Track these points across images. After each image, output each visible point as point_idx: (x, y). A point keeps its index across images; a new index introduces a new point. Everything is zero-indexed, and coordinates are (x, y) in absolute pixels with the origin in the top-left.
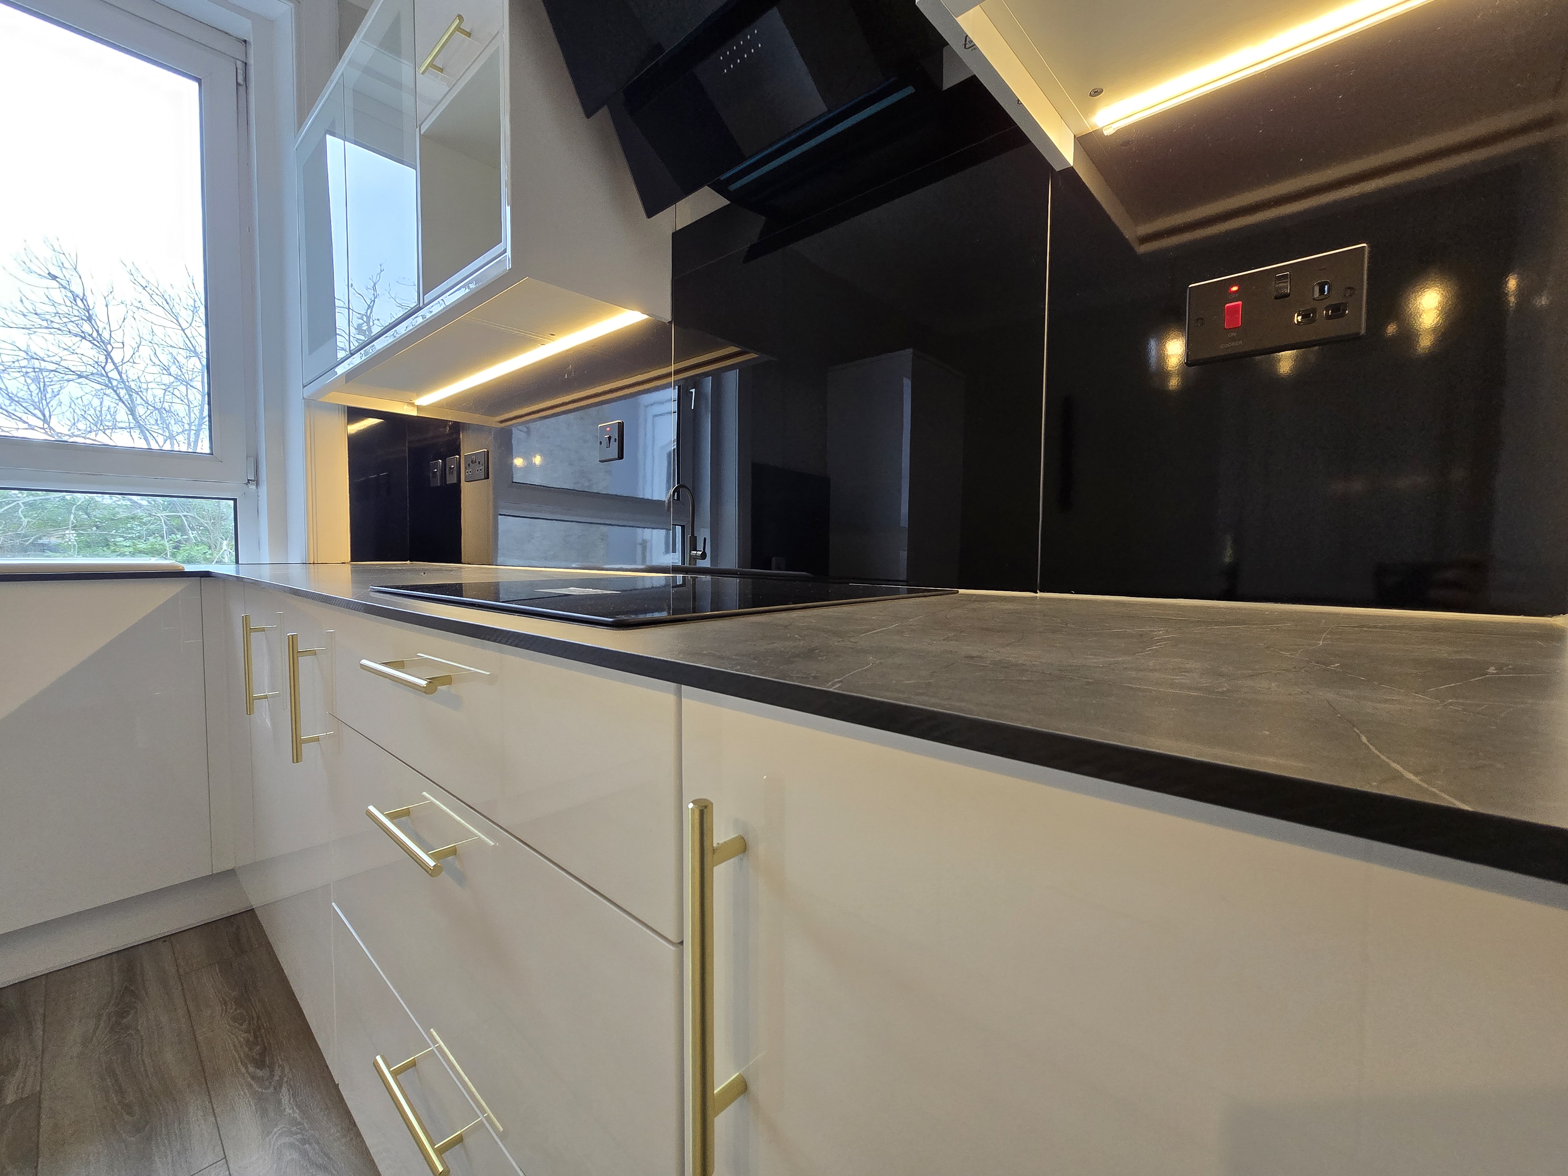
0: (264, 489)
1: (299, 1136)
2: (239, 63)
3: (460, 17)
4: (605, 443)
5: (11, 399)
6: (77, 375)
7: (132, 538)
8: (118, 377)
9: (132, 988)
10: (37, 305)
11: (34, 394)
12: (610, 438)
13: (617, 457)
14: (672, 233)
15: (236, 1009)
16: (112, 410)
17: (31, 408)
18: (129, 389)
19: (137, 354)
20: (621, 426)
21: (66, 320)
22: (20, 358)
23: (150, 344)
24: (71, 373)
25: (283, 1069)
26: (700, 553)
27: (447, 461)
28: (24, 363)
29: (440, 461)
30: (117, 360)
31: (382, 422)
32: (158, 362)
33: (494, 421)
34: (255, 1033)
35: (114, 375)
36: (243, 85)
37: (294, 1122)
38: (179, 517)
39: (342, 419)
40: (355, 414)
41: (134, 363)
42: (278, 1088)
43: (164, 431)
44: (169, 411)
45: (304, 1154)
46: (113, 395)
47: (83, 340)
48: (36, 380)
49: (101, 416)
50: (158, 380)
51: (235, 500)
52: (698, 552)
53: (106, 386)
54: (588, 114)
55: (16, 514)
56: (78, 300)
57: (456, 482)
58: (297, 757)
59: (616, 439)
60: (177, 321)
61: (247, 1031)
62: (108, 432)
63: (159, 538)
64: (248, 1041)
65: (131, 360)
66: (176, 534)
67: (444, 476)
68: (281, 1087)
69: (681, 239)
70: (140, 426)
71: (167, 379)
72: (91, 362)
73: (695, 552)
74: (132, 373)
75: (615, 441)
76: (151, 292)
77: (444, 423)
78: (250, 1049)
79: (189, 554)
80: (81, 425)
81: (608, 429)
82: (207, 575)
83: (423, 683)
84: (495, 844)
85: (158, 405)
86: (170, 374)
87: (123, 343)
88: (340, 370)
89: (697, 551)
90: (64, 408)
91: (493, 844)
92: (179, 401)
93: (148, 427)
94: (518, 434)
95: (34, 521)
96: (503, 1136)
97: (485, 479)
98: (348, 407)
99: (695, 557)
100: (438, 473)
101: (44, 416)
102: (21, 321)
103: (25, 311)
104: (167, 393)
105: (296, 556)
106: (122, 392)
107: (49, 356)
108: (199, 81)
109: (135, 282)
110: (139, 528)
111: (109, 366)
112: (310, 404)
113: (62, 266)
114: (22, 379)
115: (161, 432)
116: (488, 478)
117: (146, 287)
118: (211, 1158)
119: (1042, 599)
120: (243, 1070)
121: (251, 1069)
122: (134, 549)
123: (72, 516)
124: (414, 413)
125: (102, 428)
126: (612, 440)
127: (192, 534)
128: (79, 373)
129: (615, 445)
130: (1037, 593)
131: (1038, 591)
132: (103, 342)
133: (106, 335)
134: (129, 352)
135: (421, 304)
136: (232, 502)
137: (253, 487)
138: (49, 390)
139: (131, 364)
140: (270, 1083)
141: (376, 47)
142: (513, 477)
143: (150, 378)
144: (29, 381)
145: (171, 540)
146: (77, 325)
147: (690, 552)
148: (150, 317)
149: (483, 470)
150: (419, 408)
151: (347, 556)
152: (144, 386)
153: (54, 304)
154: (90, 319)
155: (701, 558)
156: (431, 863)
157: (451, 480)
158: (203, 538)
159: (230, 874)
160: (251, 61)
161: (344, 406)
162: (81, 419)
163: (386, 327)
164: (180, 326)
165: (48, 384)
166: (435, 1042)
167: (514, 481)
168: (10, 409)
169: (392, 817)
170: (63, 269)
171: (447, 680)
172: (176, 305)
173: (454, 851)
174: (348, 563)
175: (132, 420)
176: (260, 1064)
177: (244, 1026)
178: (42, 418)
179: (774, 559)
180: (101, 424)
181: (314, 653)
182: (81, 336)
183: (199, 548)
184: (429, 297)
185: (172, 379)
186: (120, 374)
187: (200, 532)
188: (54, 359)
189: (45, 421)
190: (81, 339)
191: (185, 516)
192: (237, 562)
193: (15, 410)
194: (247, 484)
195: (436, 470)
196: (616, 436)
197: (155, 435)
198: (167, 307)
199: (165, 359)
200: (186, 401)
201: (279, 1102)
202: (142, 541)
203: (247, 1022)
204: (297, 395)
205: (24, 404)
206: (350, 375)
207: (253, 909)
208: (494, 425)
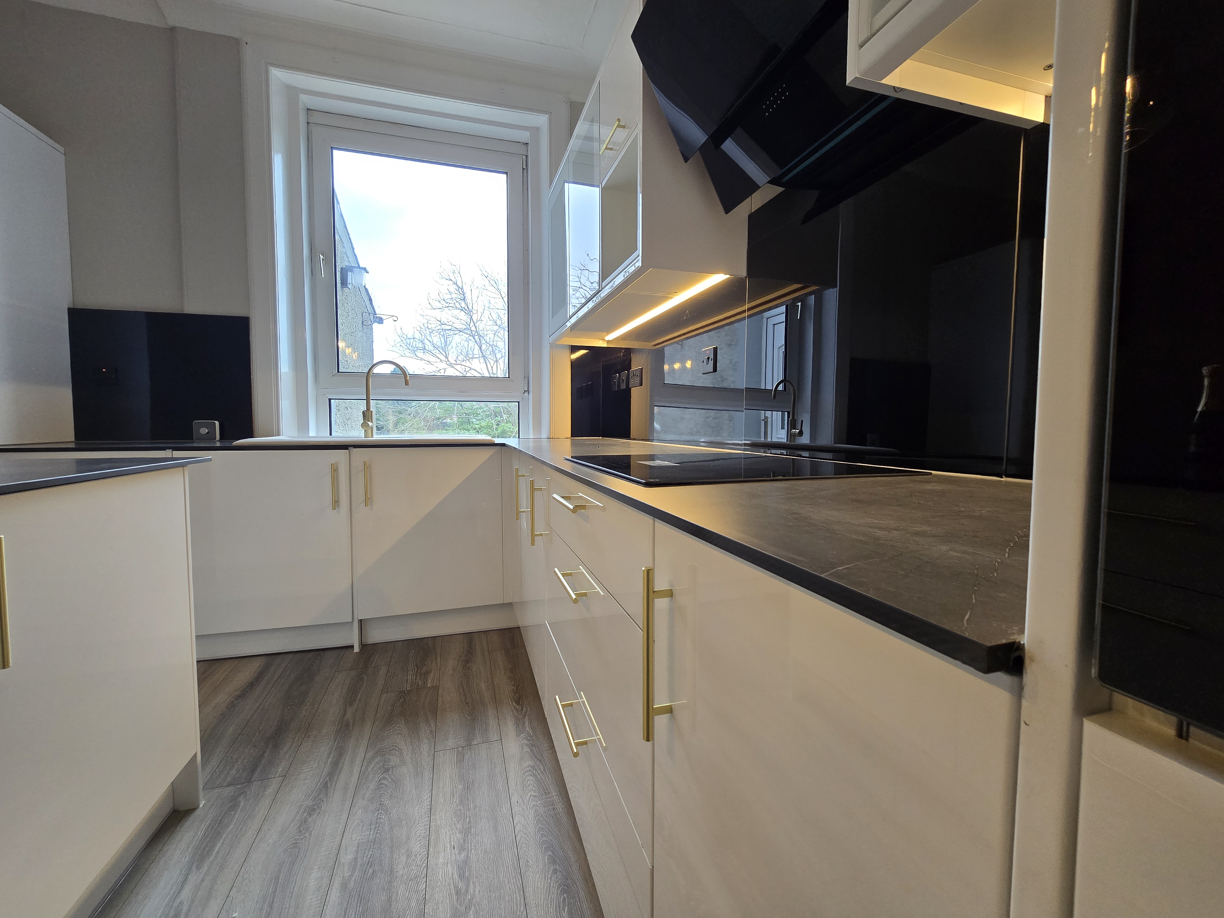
0: (531, 395)
1: (531, 742)
2: (524, 156)
3: (619, 120)
4: (705, 362)
5: (434, 347)
6: (459, 330)
7: (479, 420)
8: (475, 330)
9: (471, 651)
10: (444, 295)
11: (443, 344)
12: (708, 358)
13: (712, 370)
14: (749, 216)
15: (509, 674)
16: (472, 348)
17: (441, 351)
18: (479, 336)
19: (483, 316)
20: (715, 349)
21: (455, 301)
22: (438, 325)
23: (488, 309)
24: (457, 330)
25: (527, 709)
26: (798, 431)
27: (621, 375)
28: (439, 327)
29: (618, 375)
30: (475, 321)
31: (587, 353)
32: (492, 319)
33: (649, 345)
34: (517, 687)
35: (473, 329)
36: (525, 169)
37: (529, 734)
38: (499, 407)
39: (568, 351)
40: (574, 349)
41: (482, 321)
42: (524, 716)
43: (494, 358)
44: (496, 346)
45: (532, 750)
46: (473, 340)
47: (462, 311)
48: (443, 335)
49: (468, 352)
50: (492, 329)
51: (519, 402)
52: (796, 431)
53: (470, 335)
54: (686, 159)
55: (435, 408)
56: (460, 289)
57: (625, 388)
58: (533, 544)
59: (712, 359)
60: (500, 293)
61: (513, 686)
62: (471, 360)
63: (491, 420)
64: (513, 690)
65: (480, 320)
66: (498, 417)
67: (619, 386)
68: (525, 716)
69: (753, 218)
70: (483, 356)
71: (496, 328)
72: (465, 323)
73: (794, 430)
74: (481, 326)
75: (712, 360)
76: (489, 279)
77: (620, 349)
78: (515, 695)
79: (503, 428)
80: (460, 358)
81: (708, 352)
82: (503, 445)
83: (571, 507)
84: (604, 595)
85: (491, 343)
86: (497, 325)
87: (477, 311)
88: (569, 324)
89: (796, 429)
90: (454, 349)
91: (603, 594)
92: (500, 340)
93: (487, 356)
94: (668, 351)
95: (442, 411)
96: (605, 749)
97: (640, 386)
98: (571, 345)
99: (794, 434)
100: (616, 382)
101: (446, 354)
102: (439, 306)
103: (440, 299)
104: (496, 336)
105: (544, 435)
106: (477, 337)
107: (448, 322)
108: (506, 173)
109: (483, 275)
110: (482, 414)
111: (472, 324)
112: (553, 346)
113: (454, 272)
114: (438, 336)
115: (492, 359)
116: (642, 385)
117: (487, 276)
118: (496, 738)
119: (1006, 482)
120: (511, 703)
121: (514, 704)
122: (480, 426)
123: (456, 408)
124: (605, 345)
125: (468, 359)
126: (710, 360)
127: (505, 417)
128: (459, 329)
129: (711, 363)
130: (1002, 478)
131: (1003, 477)
132: (469, 311)
133: (470, 308)
134: (480, 314)
135: (601, 288)
136: (517, 403)
137: (526, 394)
138: (448, 340)
139: (480, 322)
140: (521, 713)
141: (589, 123)
142: (664, 380)
143: (488, 328)
144: (441, 336)
145: (495, 421)
146: (459, 303)
147: (791, 431)
148: (489, 294)
149: (639, 380)
150: (608, 342)
151: (569, 433)
152: (485, 333)
153: (450, 293)
154: (464, 299)
155: (798, 435)
156: (574, 597)
157: (623, 386)
158: (510, 420)
159: (510, 605)
160: (529, 154)
161: (569, 345)
162: (460, 354)
163: (583, 304)
164: (502, 296)
165: (448, 337)
166: (582, 698)
167: (665, 383)
168: (434, 352)
169: (563, 575)
170: (455, 274)
171: (583, 507)
172: (500, 284)
173: (585, 595)
174: (569, 438)
175: (481, 354)
176: (518, 702)
177: (513, 683)
178: (445, 356)
179: (868, 436)
180: (468, 357)
181: (541, 489)
182: (461, 310)
183: (507, 425)
184: (604, 284)
185: (497, 327)
186: (476, 327)
187: (508, 416)
188: (450, 324)
189: (446, 357)
190: (460, 310)
191: (502, 406)
192: (519, 437)
193: (436, 353)
194: (524, 393)
195: (615, 381)
196: (712, 357)
197: (490, 360)
198: (496, 287)
199: (495, 316)
200: (503, 339)
201: (524, 723)
202: (484, 421)
203: (514, 681)
204: (547, 341)
205: (439, 349)
206: (573, 327)
207: (519, 627)
208: (651, 348)
